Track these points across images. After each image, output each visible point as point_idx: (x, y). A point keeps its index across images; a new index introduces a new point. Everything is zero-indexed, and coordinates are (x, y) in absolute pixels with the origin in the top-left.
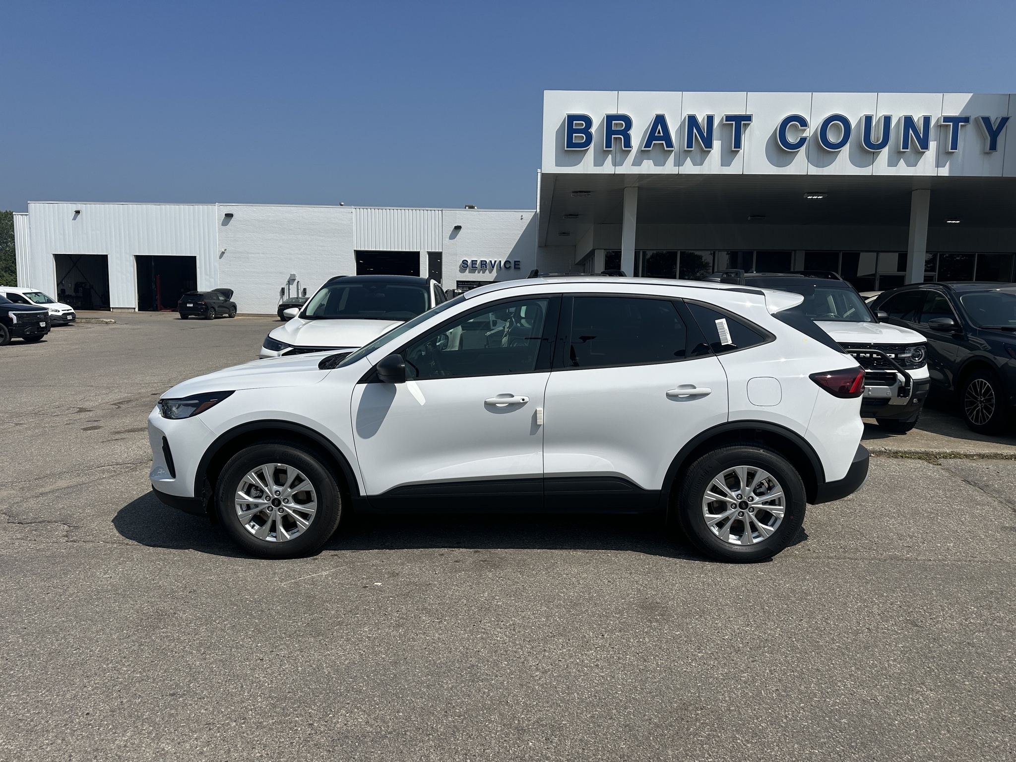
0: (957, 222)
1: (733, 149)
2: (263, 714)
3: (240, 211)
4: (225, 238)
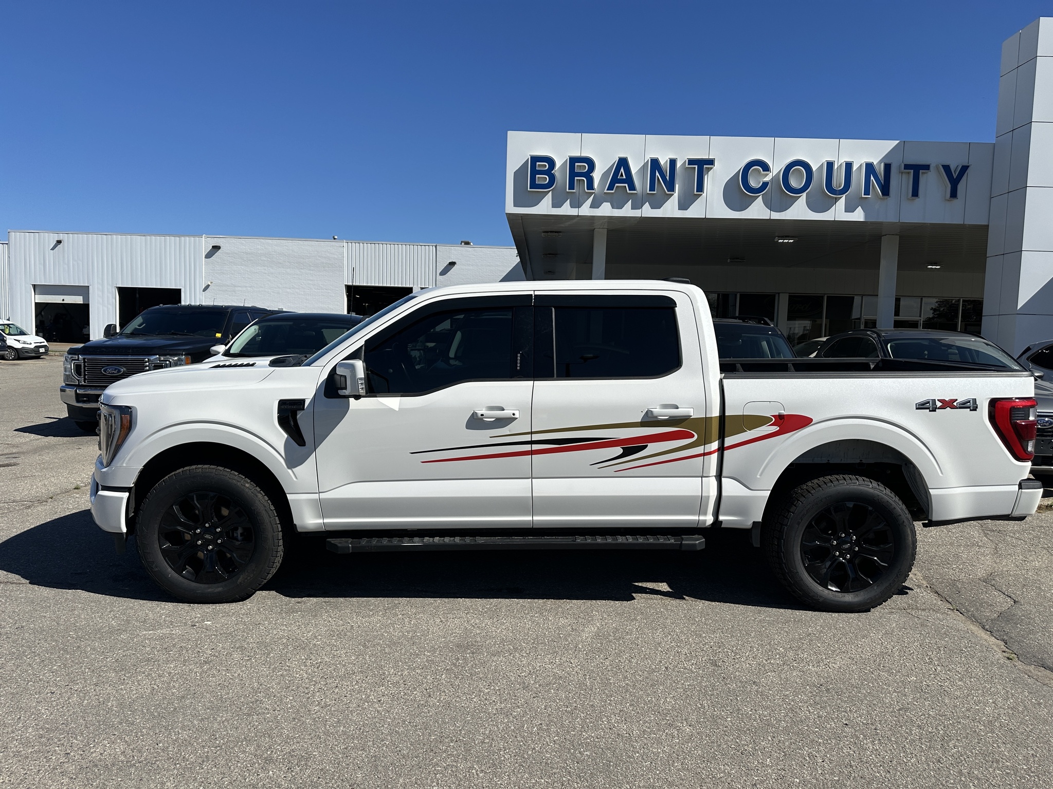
0: (938, 267)
1: (695, 193)
2: (27, 743)
3: (228, 244)
4: (211, 270)
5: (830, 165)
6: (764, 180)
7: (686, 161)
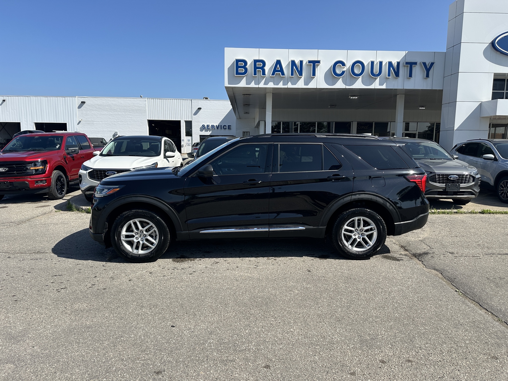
0: (424, 108)
1: (312, 76)
3: (89, 100)
4: (81, 114)
5: (372, 63)
6: (343, 70)
7: (307, 61)
